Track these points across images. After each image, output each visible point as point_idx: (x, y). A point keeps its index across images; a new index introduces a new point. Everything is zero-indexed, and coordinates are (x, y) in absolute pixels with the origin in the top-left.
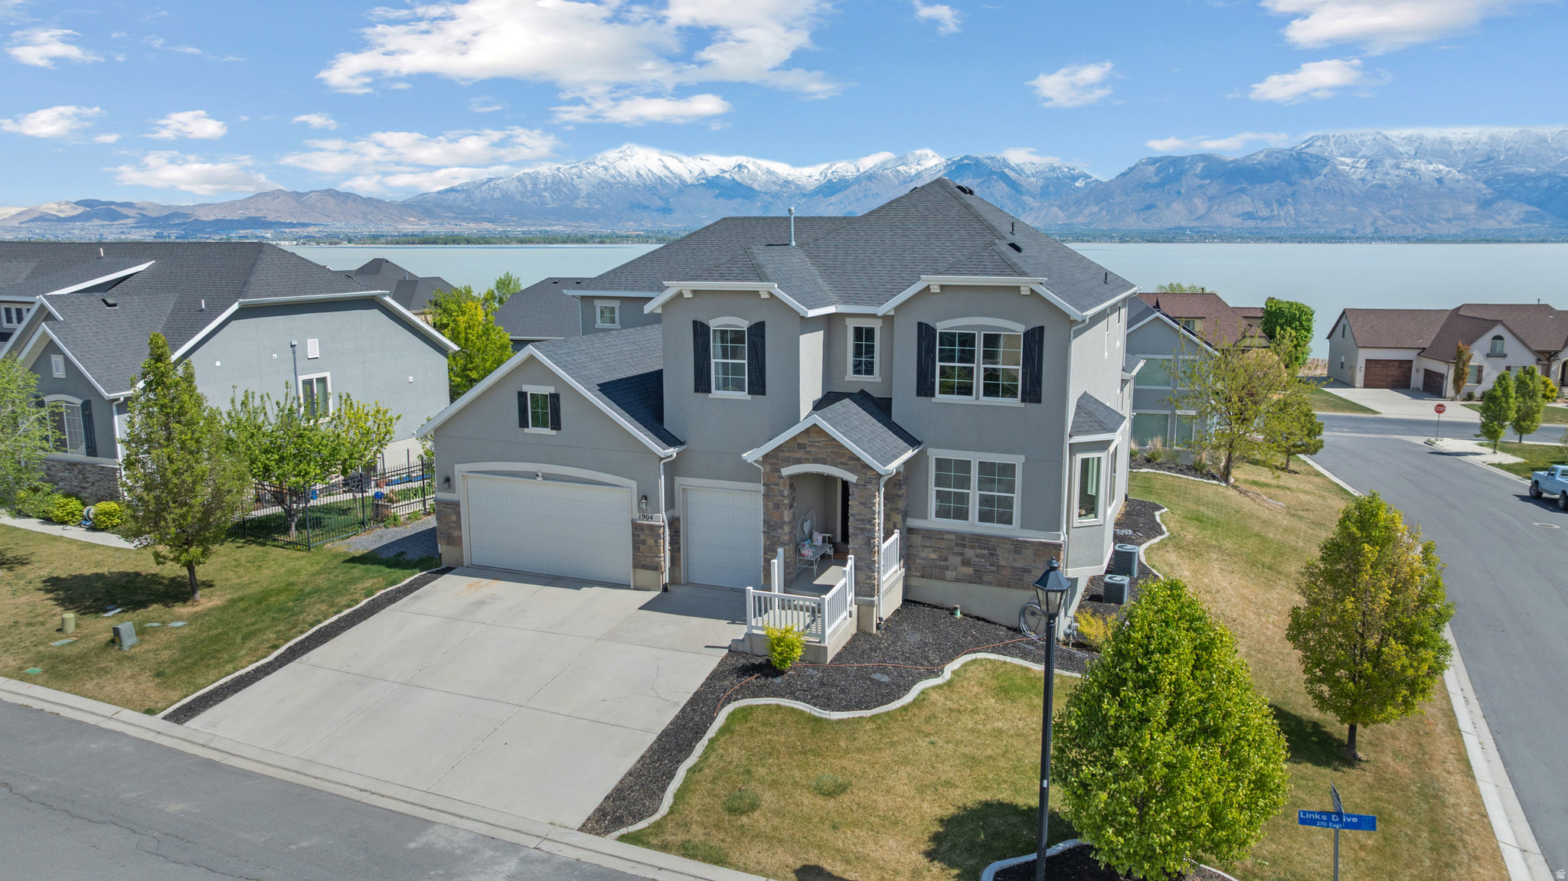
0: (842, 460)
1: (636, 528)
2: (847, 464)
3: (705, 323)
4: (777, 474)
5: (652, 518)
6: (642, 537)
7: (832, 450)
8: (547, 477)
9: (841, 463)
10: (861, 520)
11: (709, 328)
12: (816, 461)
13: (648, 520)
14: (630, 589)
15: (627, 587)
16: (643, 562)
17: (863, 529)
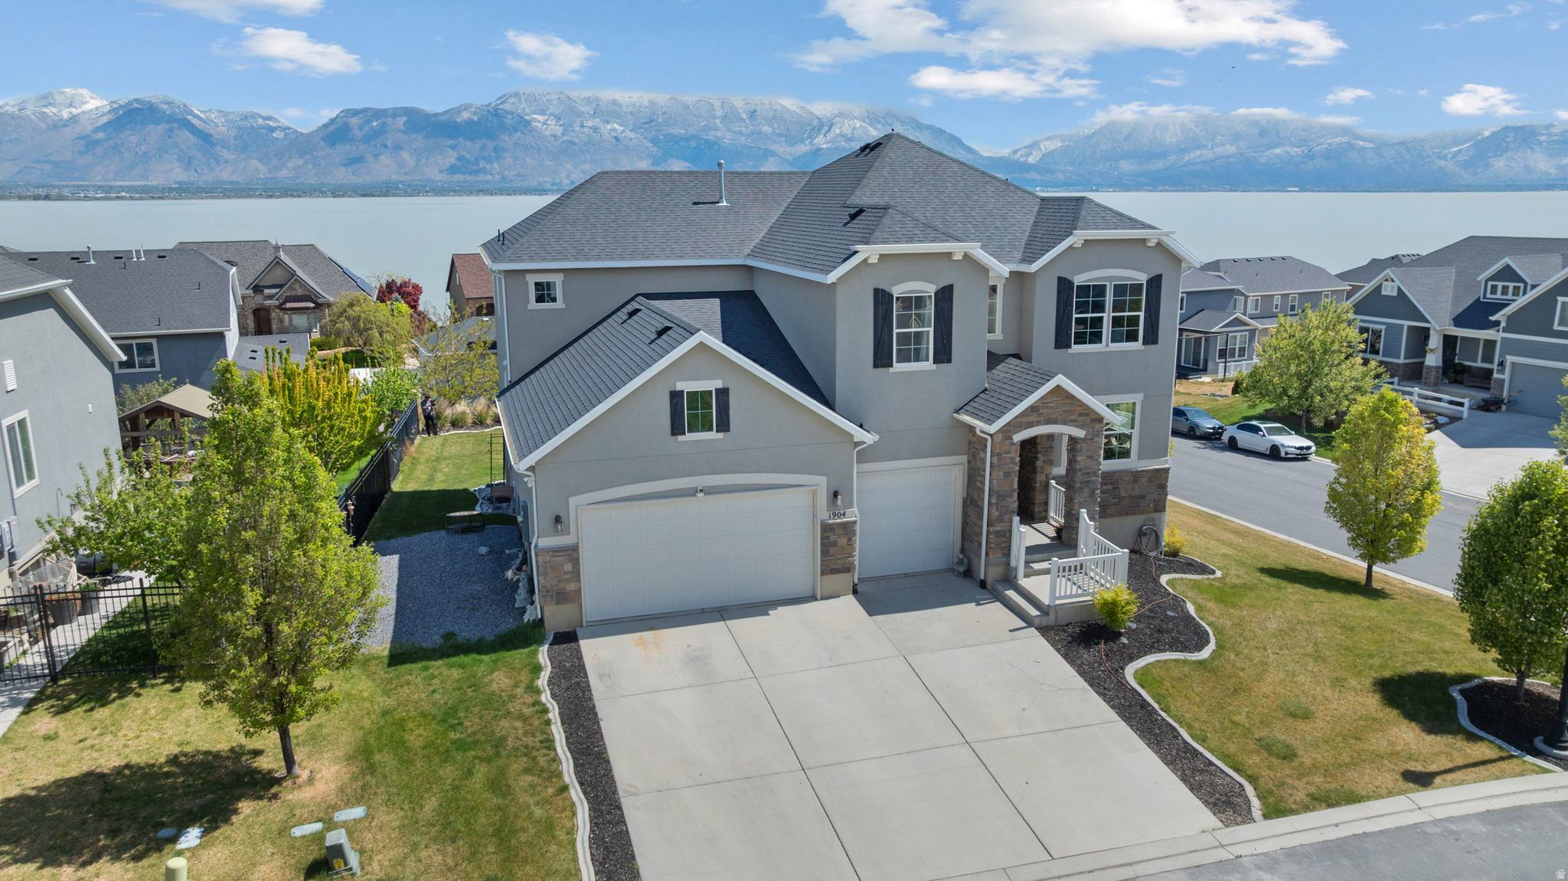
0: (1073, 417)
1: (826, 529)
2: (1076, 421)
3: (887, 290)
4: (1008, 442)
5: (844, 515)
6: (833, 538)
7: (1064, 409)
8: (708, 491)
9: (1070, 421)
10: (1088, 473)
11: (891, 296)
12: (1048, 422)
13: (839, 518)
14: (816, 600)
15: (813, 598)
16: (834, 566)
17: (1088, 482)
